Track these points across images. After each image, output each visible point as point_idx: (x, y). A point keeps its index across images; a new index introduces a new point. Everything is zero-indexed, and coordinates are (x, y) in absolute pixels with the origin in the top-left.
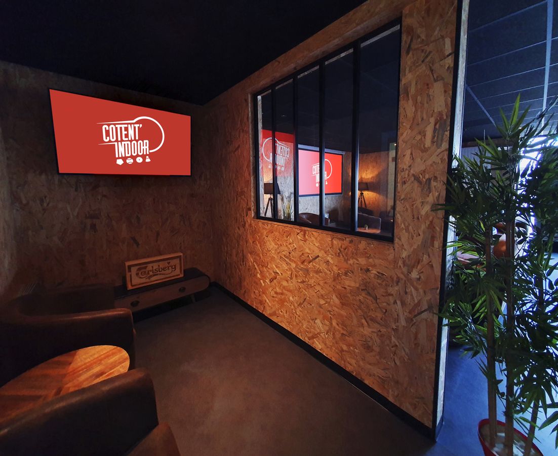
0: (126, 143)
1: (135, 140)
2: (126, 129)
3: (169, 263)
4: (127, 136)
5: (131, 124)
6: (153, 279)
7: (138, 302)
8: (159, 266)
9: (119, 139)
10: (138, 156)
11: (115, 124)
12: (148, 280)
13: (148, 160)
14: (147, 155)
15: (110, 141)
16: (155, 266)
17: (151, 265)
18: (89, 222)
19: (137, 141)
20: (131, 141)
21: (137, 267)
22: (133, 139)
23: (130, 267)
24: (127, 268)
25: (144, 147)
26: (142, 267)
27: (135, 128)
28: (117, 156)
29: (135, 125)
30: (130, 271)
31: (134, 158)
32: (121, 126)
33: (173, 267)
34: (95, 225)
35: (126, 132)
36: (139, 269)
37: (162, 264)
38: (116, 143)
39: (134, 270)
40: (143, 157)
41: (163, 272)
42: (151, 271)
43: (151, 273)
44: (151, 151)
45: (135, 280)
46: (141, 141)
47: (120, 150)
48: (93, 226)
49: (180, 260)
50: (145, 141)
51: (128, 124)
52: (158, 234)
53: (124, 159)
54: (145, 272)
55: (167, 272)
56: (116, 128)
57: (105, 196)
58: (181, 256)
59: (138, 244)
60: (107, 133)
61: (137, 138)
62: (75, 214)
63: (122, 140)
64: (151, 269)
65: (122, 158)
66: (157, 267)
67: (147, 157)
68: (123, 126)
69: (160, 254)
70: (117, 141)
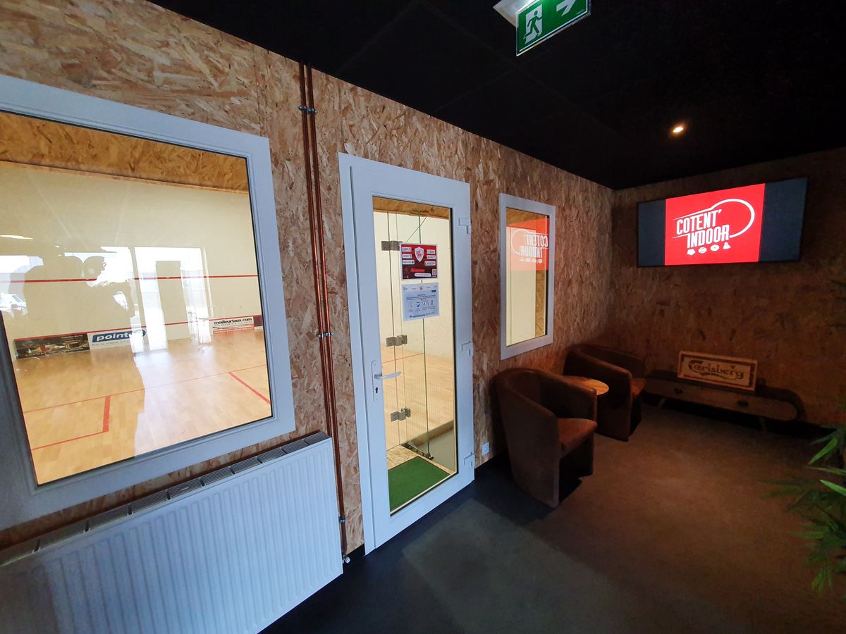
0: (700, 232)
1: (711, 227)
2: (702, 219)
3: (733, 367)
4: (701, 225)
5: (707, 212)
6: (709, 377)
7: (681, 392)
8: (718, 366)
9: (693, 230)
10: (713, 243)
11: (689, 217)
12: (701, 376)
13: (727, 246)
14: (725, 241)
15: (683, 233)
16: (714, 365)
17: (709, 362)
18: (659, 307)
19: (713, 228)
20: (706, 230)
21: (692, 359)
22: (709, 226)
23: (683, 356)
24: (680, 357)
25: (724, 232)
26: (696, 361)
27: (712, 215)
28: (688, 247)
29: (712, 212)
30: (682, 360)
31: (708, 246)
32: (695, 217)
33: (739, 374)
34: (663, 311)
35: (701, 222)
36: (693, 362)
37: (723, 366)
38: (689, 235)
39: (687, 360)
40: (721, 244)
41: (722, 374)
42: (706, 368)
43: (706, 370)
44: (731, 236)
45: (685, 371)
46: (719, 228)
47: (693, 240)
48: (662, 312)
49: (752, 369)
50: (724, 227)
51: (704, 213)
52: (734, 332)
53: (696, 249)
54: (699, 367)
55: (729, 376)
56: (691, 220)
57: (677, 285)
58: (754, 364)
59: (704, 338)
60: (681, 226)
61: (714, 225)
62: (649, 299)
63: (696, 230)
64: (707, 366)
65: (694, 248)
66: (715, 367)
67: (726, 243)
68: (698, 217)
69: (732, 355)
70: (690, 232)
